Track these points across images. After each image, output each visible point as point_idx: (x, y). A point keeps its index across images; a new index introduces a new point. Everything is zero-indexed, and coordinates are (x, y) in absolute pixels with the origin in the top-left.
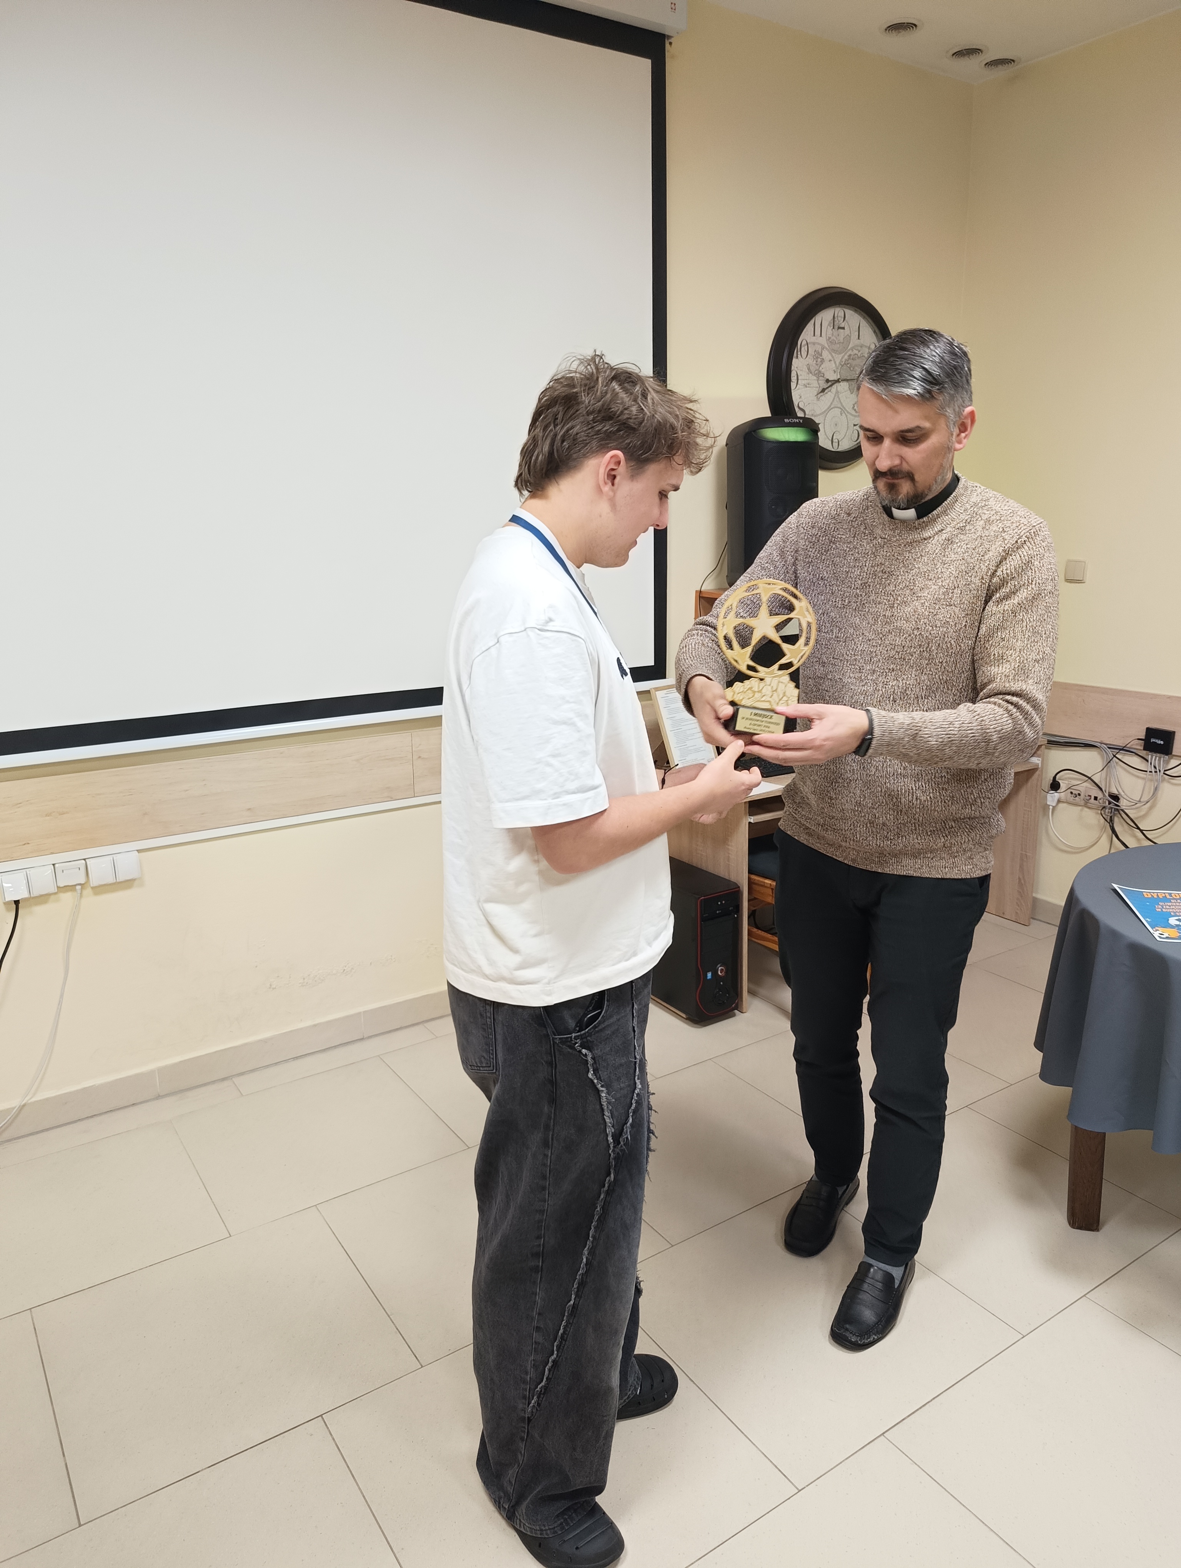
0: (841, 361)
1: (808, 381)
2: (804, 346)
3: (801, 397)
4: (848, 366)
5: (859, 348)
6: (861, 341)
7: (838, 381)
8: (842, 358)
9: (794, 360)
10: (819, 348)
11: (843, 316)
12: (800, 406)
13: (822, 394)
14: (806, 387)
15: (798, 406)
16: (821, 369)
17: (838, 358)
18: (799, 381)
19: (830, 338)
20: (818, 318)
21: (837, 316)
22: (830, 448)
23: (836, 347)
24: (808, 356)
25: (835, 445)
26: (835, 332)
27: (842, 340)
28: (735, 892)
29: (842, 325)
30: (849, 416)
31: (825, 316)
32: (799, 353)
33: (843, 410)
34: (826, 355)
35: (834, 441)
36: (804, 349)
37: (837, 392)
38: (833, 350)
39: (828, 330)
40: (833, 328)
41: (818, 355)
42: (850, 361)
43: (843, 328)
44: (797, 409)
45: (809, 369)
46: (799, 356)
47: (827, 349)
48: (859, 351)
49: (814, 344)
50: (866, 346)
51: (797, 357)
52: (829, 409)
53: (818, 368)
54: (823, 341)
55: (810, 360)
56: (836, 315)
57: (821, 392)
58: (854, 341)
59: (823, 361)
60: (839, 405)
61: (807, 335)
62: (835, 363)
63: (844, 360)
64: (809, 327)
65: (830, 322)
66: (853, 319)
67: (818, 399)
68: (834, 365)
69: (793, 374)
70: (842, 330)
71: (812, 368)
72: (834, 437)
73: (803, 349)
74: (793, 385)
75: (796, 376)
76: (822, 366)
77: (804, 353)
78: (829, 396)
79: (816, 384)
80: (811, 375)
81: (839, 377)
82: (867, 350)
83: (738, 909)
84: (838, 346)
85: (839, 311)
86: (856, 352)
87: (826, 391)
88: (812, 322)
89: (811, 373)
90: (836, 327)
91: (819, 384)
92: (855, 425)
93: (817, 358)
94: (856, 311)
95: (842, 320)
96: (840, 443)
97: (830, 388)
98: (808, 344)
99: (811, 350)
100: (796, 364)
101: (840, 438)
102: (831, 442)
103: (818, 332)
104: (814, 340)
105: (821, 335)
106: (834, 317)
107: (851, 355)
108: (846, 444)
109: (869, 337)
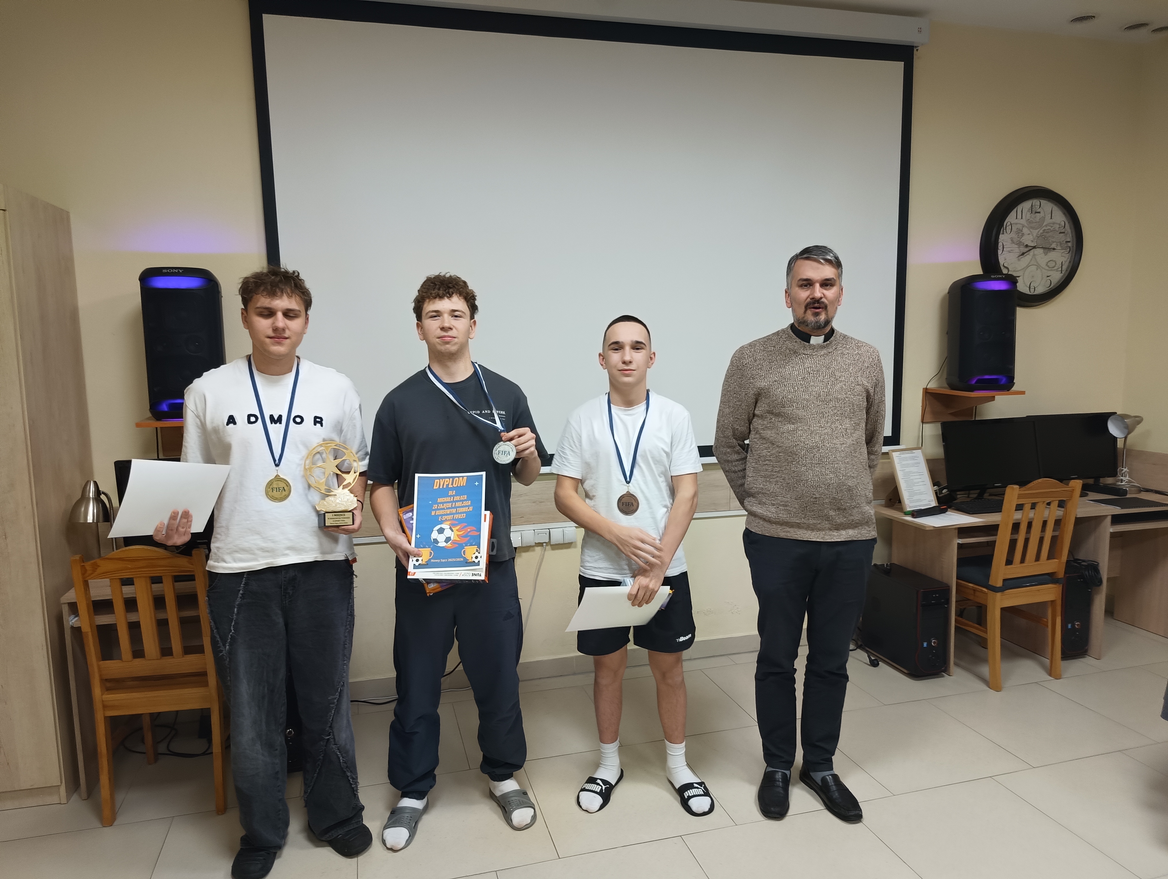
0: (1037, 234)
1: (1011, 249)
2: (1009, 225)
3: (1005, 259)
4: (1043, 237)
5: (1052, 225)
6: (1053, 220)
7: (1034, 247)
8: (1038, 232)
9: (1001, 236)
10: (1020, 227)
11: (1039, 205)
12: (1005, 265)
13: (1022, 256)
14: (1010, 252)
15: (1003, 264)
16: (1021, 240)
17: (1035, 232)
18: (1005, 249)
19: (1029, 220)
20: (1020, 207)
21: (1035, 205)
22: (1027, 293)
23: (1033, 225)
24: (1012, 232)
25: (1032, 290)
26: (1033, 215)
27: (1038, 220)
28: (946, 590)
29: (1039, 210)
30: (1043, 270)
31: (1026, 205)
32: (1005, 231)
33: (1038, 266)
34: (1025, 231)
35: (1031, 287)
36: (1009, 228)
37: (1034, 255)
38: (1032, 228)
39: (1027, 215)
40: (1032, 213)
42: (1044, 234)
43: (1039, 212)
44: (1002, 268)
45: (1012, 241)
46: (1005, 232)
47: (1026, 226)
48: (1052, 227)
49: (1016, 224)
50: (1057, 223)
51: (1003, 234)
52: (1028, 266)
53: (1019, 239)
54: (1023, 222)
55: (1013, 235)
56: (1033, 204)
57: (1021, 255)
58: (1048, 220)
59: (1023, 235)
60: (1035, 264)
61: (1011, 218)
62: (1032, 235)
63: (1039, 233)
64: (1013, 213)
65: (1029, 209)
66: (1047, 206)
67: (1019, 260)
68: (1032, 237)
69: (1000, 244)
70: (1038, 214)
71: (1015, 240)
72: (1031, 285)
73: (1007, 228)
74: (1000, 252)
75: (1002, 247)
76: (1023, 238)
77: (1008, 230)
78: (1027, 258)
79: (1017, 250)
80: (1013, 244)
81: (1035, 245)
82: (1058, 226)
83: (948, 601)
84: (1035, 224)
85: (1036, 202)
86: (1049, 227)
87: (1025, 255)
88: (1015, 210)
89: (1014, 243)
90: (1034, 212)
91: (1020, 250)
92: (1048, 276)
93: (1019, 233)
94: (1049, 201)
95: (1039, 207)
96: (1036, 289)
97: (1028, 253)
98: (1011, 224)
99: (1014, 229)
100: (1004, 239)
101: (1036, 285)
102: (1028, 289)
103: (1019, 216)
104: (1016, 221)
105: (1022, 218)
106: (1032, 205)
107: (1045, 230)
108: (1041, 289)
109: (1060, 217)
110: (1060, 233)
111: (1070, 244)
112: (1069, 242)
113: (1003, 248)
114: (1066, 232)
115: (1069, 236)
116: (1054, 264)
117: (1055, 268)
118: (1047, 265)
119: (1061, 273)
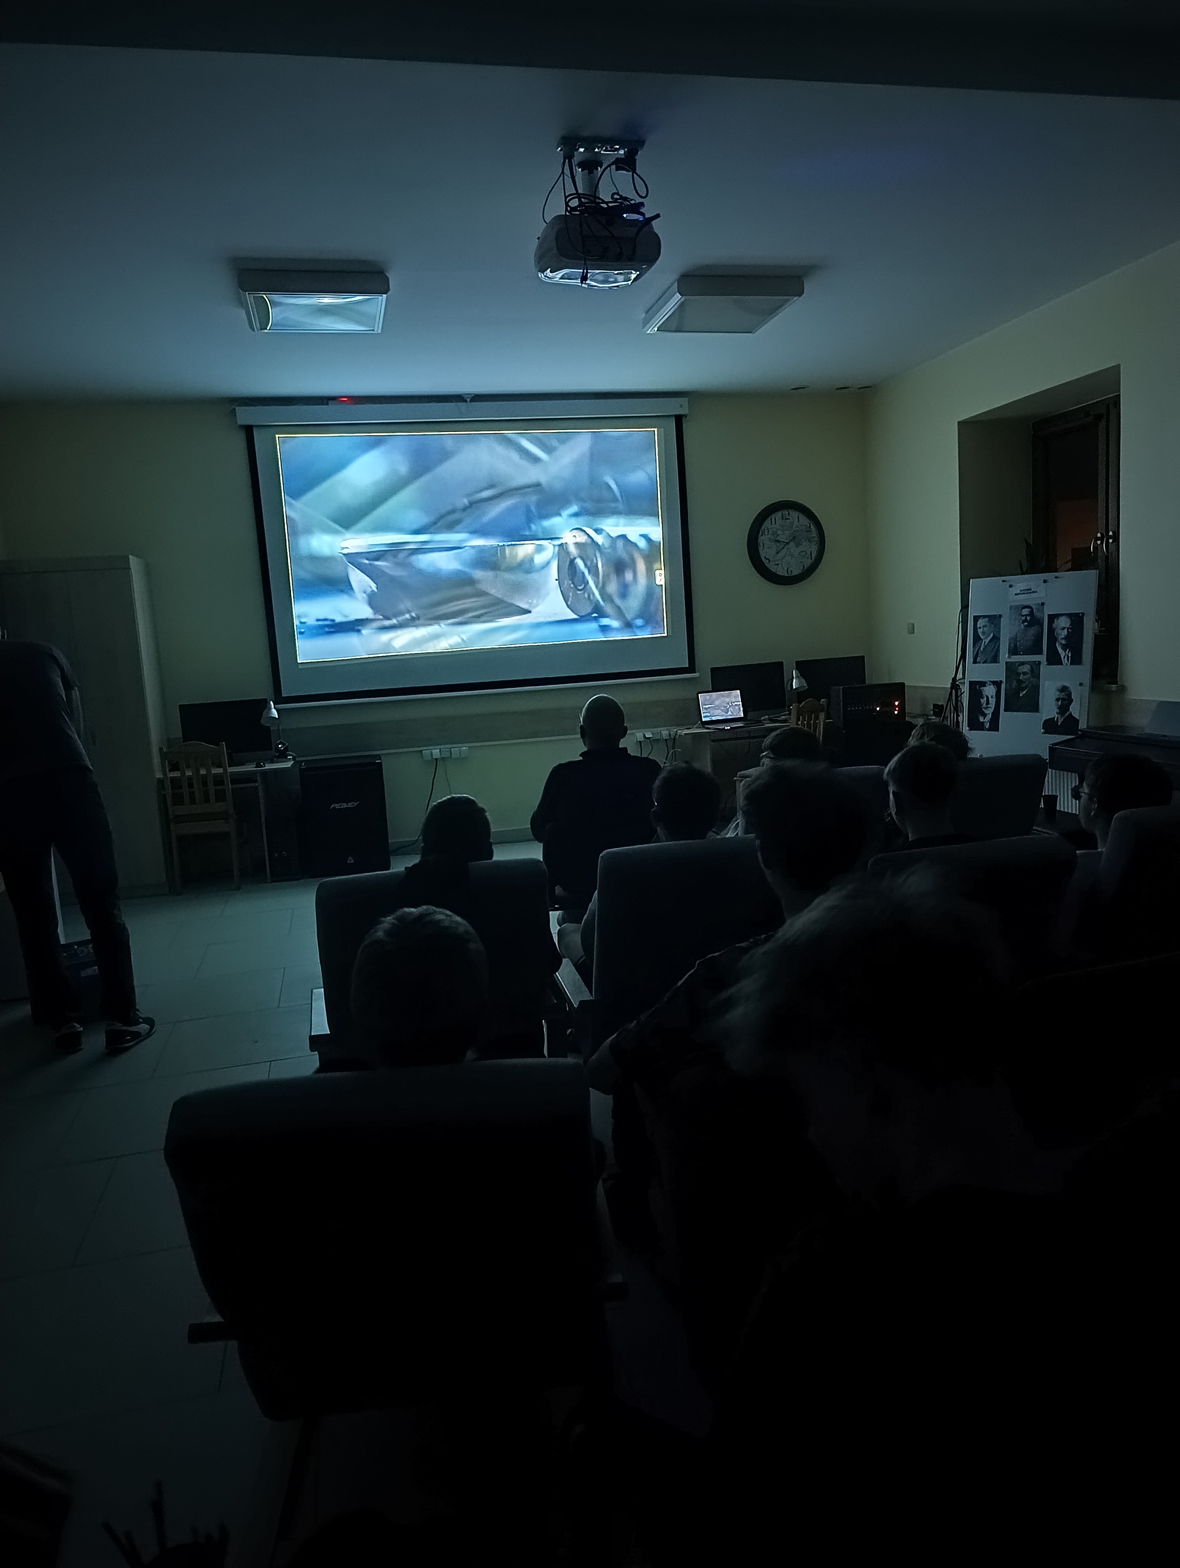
0: (789, 533)
1: (770, 545)
2: (766, 529)
3: (766, 553)
4: (794, 535)
5: (800, 527)
6: (799, 523)
7: (788, 543)
9: (760, 537)
10: (775, 529)
11: (788, 513)
12: (766, 557)
14: (769, 548)
15: (765, 557)
16: (777, 539)
17: (787, 532)
18: (765, 546)
19: (781, 524)
20: (773, 516)
21: (785, 514)
22: (787, 575)
23: (784, 528)
24: (769, 534)
25: (790, 573)
26: (784, 522)
27: (788, 524)
29: (788, 517)
30: (797, 558)
31: (779, 514)
32: (763, 533)
33: (793, 556)
34: (778, 532)
37: (788, 548)
38: (784, 530)
39: (779, 521)
40: (783, 520)
41: (775, 533)
43: (789, 519)
44: (763, 559)
47: (779, 529)
49: (772, 528)
50: (804, 525)
51: (762, 536)
52: (784, 557)
53: (775, 538)
54: (776, 526)
55: (770, 536)
57: (777, 550)
58: (796, 524)
59: (778, 535)
60: (790, 554)
61: (767, 524)
62: (786, 535)
63: (791, 533)
64: (768, 521)
65: (781, 517)
66: (794, 514)
69: (761, 544)
70: (788, 520)
71: (772, 539)
72: (788, 570)
73: (765, 531)
74: (761, 548)
76: (778, 537)
77: (766, 533)
78: (784, 551)
79: (773, 546)
81: (789, 541)
82: (804, 527)
84: (787, 527)
85: (786, 512)
86: (798, 529)
87: (781, 549)
88: (769, 518)
89: (771, 541)
90: (785, 519)
91: (776, 546)
92: (801, 562)
94: (795, 510)
95: (788, 515)
96: (792, 572)
97: (784, 547)
98: (768, 529)
99: (770, 532)
100: (762, 539)
101: (791, 569)
102: (786, 572)
103: (773, 523)
104: (772, 526)
105: (775, 524)
106: (782, 514)
107: (794, 531)
108: (796, 572)
109: (804, 520)
110: (807, 531)
111: (816, 539)
112: (815, 537)
113: (764, 546)
114: (812, 531)
115: (814, 533)
116: (805, 553)
117: (807, 556)
118: (799, 554)
119: (811, 559)
